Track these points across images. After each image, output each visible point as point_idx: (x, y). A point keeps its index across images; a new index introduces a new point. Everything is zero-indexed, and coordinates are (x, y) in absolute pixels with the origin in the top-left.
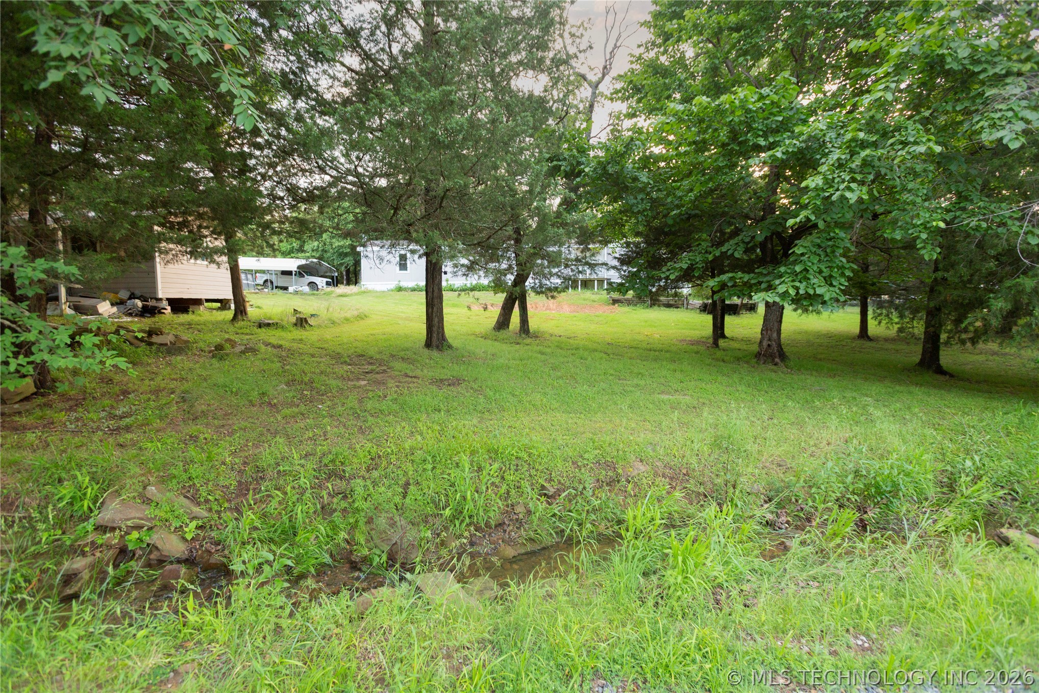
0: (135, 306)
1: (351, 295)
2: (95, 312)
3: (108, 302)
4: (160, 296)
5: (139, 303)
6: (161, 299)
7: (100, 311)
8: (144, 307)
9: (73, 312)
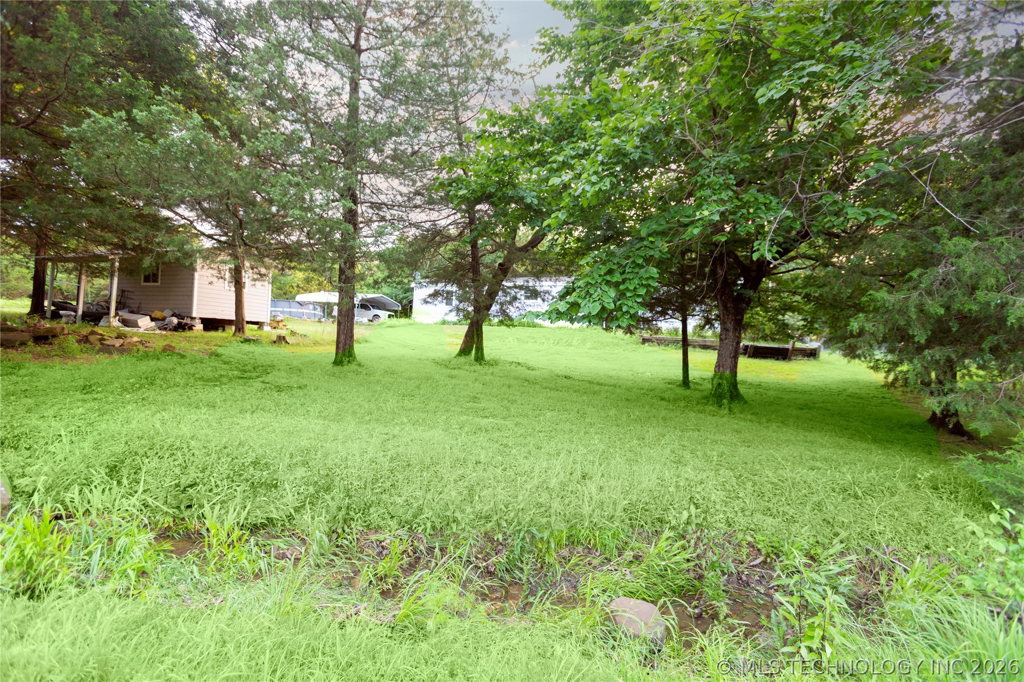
0: (171, 322)
1: (399, 326)
2: (135, 325)
3: (148, 317)
4: (194, 315)
5: (175, 321)
6: (194, 318)
7: (140, 324)
8: (179, 324)
9: (120, 324)
